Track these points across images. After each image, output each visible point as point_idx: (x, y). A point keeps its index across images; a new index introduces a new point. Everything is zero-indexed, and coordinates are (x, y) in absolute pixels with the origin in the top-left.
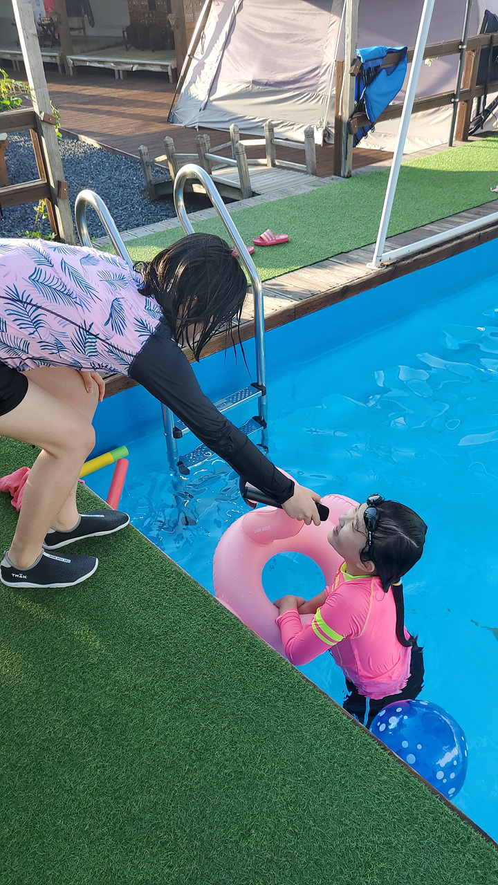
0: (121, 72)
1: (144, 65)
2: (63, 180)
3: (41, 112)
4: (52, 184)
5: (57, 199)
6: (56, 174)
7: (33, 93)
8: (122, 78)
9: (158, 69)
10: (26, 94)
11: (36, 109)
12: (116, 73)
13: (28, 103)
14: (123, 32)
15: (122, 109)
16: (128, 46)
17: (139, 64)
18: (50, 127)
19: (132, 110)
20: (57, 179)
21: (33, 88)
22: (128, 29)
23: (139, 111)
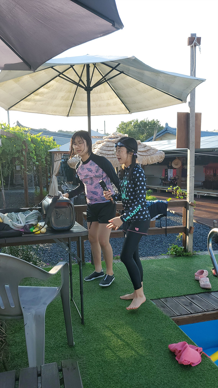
0: (199, 196)
1: (210, 194)
2: (192, 226)
3: (190, 202)
4: (188, 227)
5: (189, 234)
6: (190, 224)
7: (188, 195)
8: (199, 198)
9: (215, 196)
10: (185, 196)
11: (188, 200)
12: (197, 196)
13: (186, 198)
14: (202, 183)
15: (200, 208)
16: (203, 188)
17: (207, 194)
18: (192, 207)
19: (204, 209)
20: (190, 226)
21: (189, 193)
22: (204, 182)
23: (207, 209)
